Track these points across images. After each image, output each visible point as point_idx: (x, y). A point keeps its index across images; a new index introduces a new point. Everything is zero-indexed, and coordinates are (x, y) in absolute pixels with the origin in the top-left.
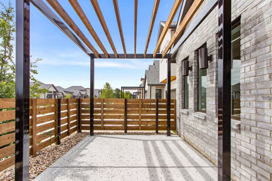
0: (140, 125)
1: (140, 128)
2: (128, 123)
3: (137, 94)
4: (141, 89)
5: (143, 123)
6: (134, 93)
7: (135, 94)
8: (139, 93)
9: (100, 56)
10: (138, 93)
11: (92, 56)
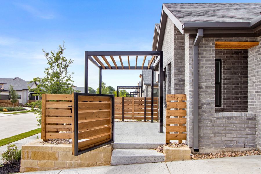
0: (133, 116)
1: (133, 118)
2: (124, 114)
3: (135, 94)
4: (138, 88)
5: (135, 114)
6: (131, 92)
7: (132, 94)
8: (137, 92)
9: (106, 68)
10: (135, 92)
11: (101, 68)
